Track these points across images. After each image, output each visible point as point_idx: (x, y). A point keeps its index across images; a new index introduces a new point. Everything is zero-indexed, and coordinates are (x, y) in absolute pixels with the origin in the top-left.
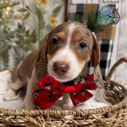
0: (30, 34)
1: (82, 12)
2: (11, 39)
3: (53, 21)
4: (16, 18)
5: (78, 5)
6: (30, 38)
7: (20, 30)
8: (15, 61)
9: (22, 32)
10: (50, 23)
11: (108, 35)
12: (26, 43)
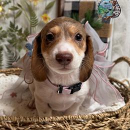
0: (23, 32)
1: (77, 10)
2: (3, 38)
3: (46, 18)
4: (8, 16)
5: (73, 2)
6: (23, 36)
7: (12, 29)
8: (9, 60)
9: (14, 31)
10: (42, 20)
11: (105, 33)
12: (19, 42)
